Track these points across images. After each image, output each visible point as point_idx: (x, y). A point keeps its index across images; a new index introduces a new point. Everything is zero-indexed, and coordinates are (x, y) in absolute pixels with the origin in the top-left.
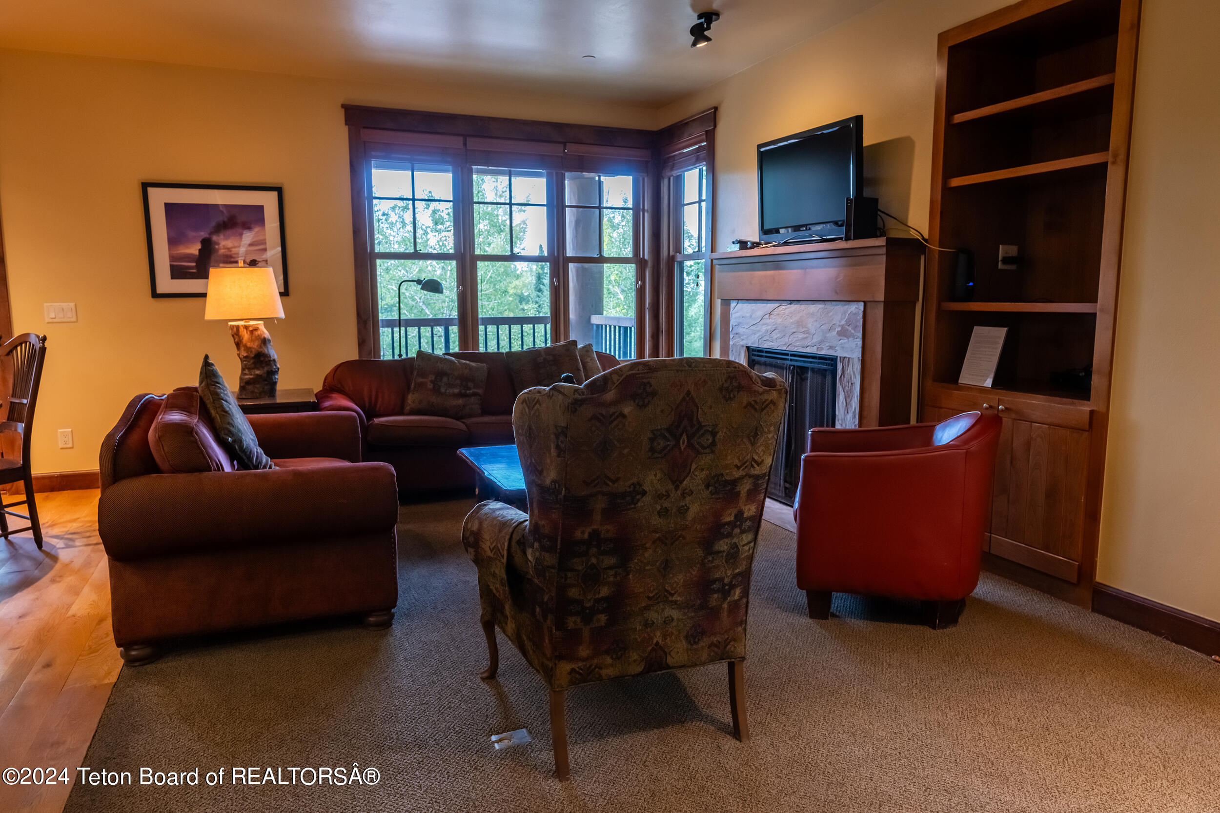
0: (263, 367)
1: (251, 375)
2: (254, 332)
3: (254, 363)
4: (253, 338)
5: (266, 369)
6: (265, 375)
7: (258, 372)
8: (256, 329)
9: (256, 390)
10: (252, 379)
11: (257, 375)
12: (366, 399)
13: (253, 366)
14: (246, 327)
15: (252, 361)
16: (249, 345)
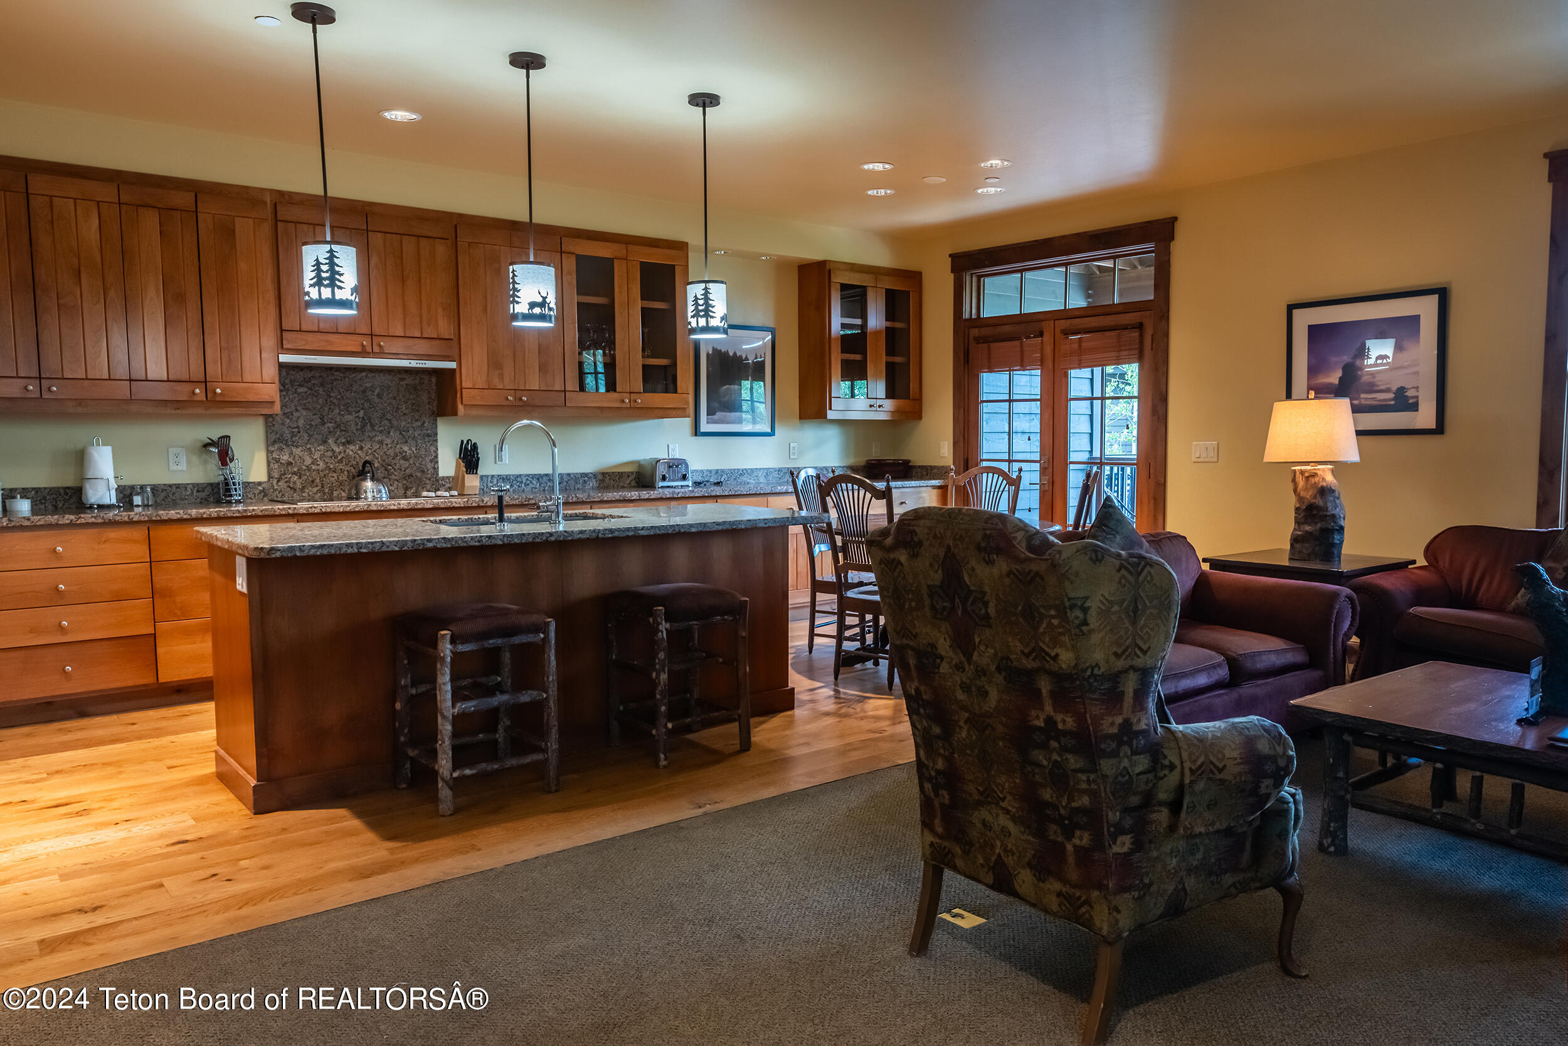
0: (1316, 523)
1: (1300, 531)
2: (1310, 478)
3: (1305, 517)
4: (1309, 485)
5: (1319, 525)
6: (1318, 533)
7: (1308, 528)
8: (1314, 475)
9: (1304, 551)
10: (1300, 535)
11: (1307, 532)
12: (1464, 583)
13: (1303, 520)
14: (1302, 472)
15: (1302, 515)
16: (1302, 494)
